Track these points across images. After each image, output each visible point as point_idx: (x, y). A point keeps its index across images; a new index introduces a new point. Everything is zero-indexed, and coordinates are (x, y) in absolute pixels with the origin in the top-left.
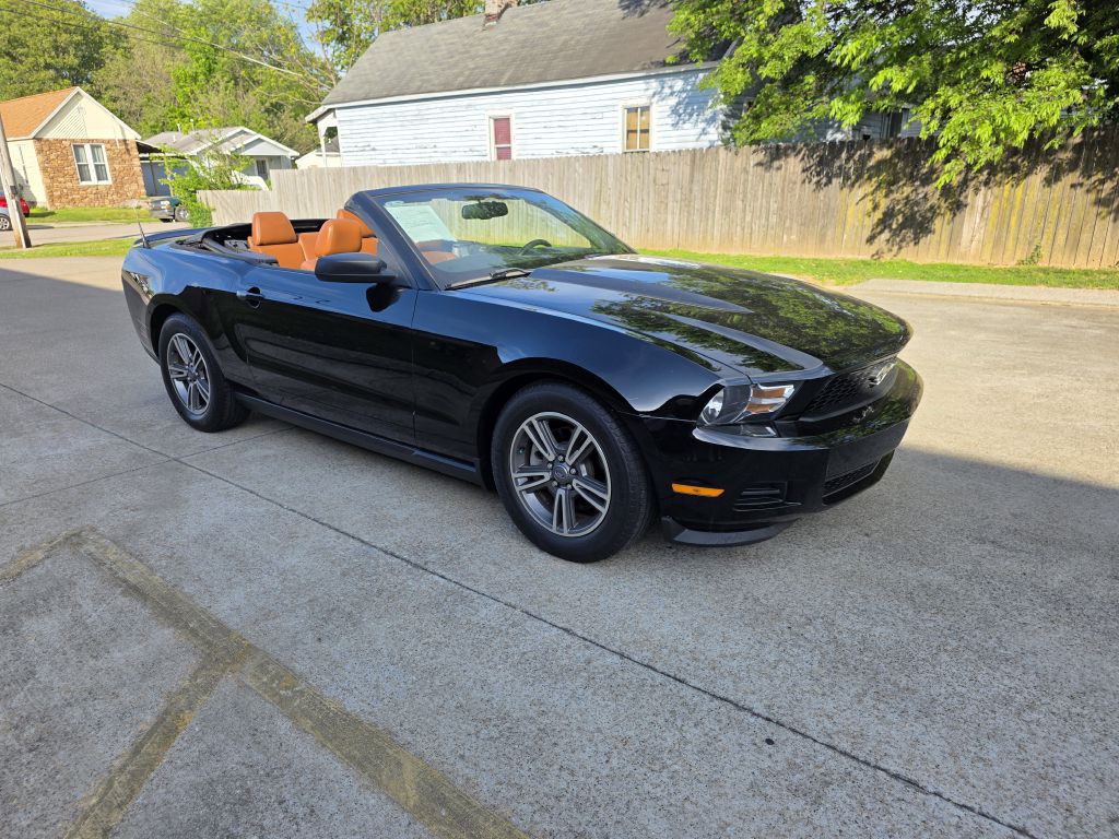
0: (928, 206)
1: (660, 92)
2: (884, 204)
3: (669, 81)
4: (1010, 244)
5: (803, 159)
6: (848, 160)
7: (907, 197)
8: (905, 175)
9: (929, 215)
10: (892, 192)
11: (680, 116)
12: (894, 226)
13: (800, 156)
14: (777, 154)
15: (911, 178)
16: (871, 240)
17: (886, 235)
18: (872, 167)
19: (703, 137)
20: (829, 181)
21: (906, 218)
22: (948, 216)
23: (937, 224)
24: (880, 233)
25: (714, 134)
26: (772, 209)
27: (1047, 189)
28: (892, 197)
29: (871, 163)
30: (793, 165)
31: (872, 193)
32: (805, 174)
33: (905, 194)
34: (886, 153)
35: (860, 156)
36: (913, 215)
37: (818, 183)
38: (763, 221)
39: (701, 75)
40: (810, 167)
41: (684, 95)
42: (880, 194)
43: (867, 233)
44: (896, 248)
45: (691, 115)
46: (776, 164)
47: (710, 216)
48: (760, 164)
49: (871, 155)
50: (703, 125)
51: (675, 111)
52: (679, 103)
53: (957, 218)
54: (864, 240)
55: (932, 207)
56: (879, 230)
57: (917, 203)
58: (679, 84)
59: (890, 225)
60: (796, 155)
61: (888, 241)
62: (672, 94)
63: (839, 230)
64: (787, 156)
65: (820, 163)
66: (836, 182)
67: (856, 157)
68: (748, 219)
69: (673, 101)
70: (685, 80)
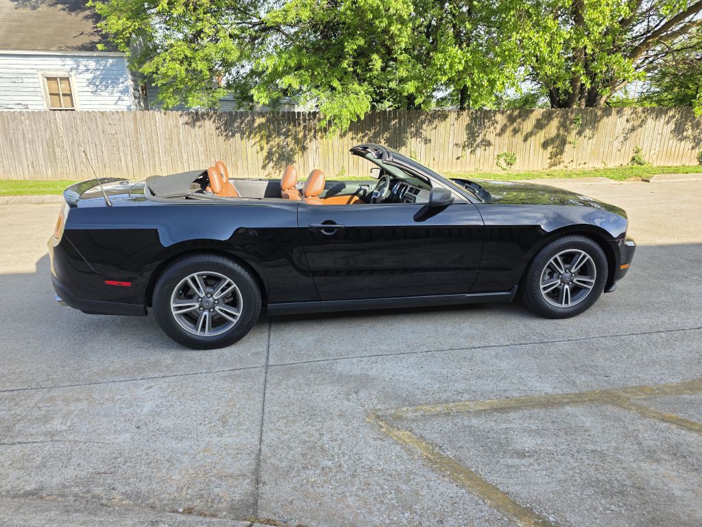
0: (289, 148)
1: (77, 69)
2: (266, 148)
3: (84, 62)
4: (331, 166)
5: (214, 121)
6: (241, 123)
7: (278, 144)
8: (275, 132)
9: (291, 153)
10: (269, 141)
11: (97, 86)
12: (275, 160)
13: (213, 119)
14: (197, 117)
15: (279, 134)
16: (264, 167)
17: (271, 164)
18: (256, 127)
19: (119, 102)
20: (233, 135)
21: (280, 156)
22: (300, 153)
23: (296, 157)
24: (268, 163)
25: (129, 101)
26: (200, 151)
27: (341, 140)
28: (271, 143)
29: (256, 125)
30: (209, 125)
31: (259, 141)
32: (218, 131)
33: (276, 143)
34: (263, 120)
35: (248, 121)
36: (283, 153)
37: (226, 135)
38: (195, 158)
39: (110, 61)
40: (220, 126)
41: (99, 73)
42: (264, 142)
43: (261, 164)
44: (278, 171)
45: (107, 87)
46: (198, 124)
47: (156, 155)
48: (187, 123)
49: (254, 121)
50: (119, 94)
51: (91, 83)
52: (95, 78)
53: (305, 155)
54: (260, 168)
55: (292, 149)
56: (267, 162)
57: (284, 147)
58: (92, 64)
59: (272, 160)
60: (210, 119)
61: (273, 167)
62: (87, 70)
63: (245, 162)
64: (204, 119)
65: (225, 124)
66: (238, 135)
67: (246, 121)
68: (185, 157)
69: (89, 76)
70: (97, 62)
